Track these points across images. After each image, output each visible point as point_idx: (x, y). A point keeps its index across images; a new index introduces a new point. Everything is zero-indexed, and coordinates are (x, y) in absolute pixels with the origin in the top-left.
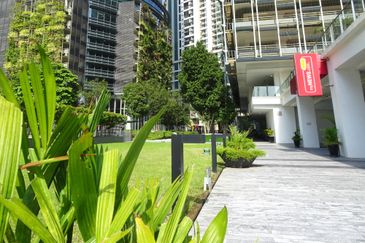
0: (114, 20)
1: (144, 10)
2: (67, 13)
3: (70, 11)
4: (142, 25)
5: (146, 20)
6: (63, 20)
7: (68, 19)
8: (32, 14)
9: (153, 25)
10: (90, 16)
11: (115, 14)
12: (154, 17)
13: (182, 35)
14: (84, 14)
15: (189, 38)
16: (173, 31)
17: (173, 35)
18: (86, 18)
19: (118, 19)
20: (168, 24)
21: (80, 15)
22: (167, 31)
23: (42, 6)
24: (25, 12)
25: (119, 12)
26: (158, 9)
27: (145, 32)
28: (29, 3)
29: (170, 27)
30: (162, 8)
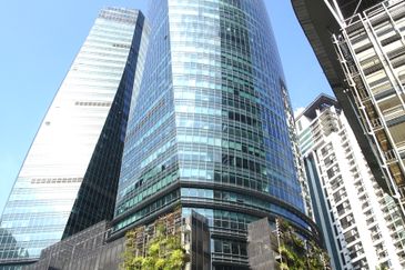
0: (244, 252)
1: (283, 229)
2: (184, 251)
3: (187, 247)
4: (284, 254)
5: (288, 243)
6: (181, 263)
7: (186, 260)
8: (144, 260)
9: (299, 250)
10: (212, 250)
11: (244, 242)
12: (298, 238)
13: (347, 258)
14: (205, 248)
15: (359, 262)
16: (330, 255)
17: (332, 262)
18: (208, 255)
19: (249, 249)
20: (321, 243)
21: (200, 251)
22: (322, 256)
23: (155, 247)
24: (137, 259)
25: (249, 239)
26: (302, 223)
27: (290, 263)
28: (140, 246)
29: (325, 249)
30: (308, 221)
